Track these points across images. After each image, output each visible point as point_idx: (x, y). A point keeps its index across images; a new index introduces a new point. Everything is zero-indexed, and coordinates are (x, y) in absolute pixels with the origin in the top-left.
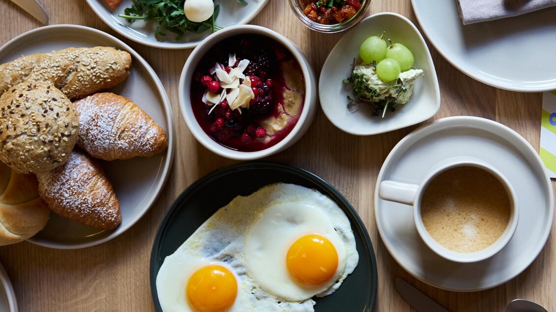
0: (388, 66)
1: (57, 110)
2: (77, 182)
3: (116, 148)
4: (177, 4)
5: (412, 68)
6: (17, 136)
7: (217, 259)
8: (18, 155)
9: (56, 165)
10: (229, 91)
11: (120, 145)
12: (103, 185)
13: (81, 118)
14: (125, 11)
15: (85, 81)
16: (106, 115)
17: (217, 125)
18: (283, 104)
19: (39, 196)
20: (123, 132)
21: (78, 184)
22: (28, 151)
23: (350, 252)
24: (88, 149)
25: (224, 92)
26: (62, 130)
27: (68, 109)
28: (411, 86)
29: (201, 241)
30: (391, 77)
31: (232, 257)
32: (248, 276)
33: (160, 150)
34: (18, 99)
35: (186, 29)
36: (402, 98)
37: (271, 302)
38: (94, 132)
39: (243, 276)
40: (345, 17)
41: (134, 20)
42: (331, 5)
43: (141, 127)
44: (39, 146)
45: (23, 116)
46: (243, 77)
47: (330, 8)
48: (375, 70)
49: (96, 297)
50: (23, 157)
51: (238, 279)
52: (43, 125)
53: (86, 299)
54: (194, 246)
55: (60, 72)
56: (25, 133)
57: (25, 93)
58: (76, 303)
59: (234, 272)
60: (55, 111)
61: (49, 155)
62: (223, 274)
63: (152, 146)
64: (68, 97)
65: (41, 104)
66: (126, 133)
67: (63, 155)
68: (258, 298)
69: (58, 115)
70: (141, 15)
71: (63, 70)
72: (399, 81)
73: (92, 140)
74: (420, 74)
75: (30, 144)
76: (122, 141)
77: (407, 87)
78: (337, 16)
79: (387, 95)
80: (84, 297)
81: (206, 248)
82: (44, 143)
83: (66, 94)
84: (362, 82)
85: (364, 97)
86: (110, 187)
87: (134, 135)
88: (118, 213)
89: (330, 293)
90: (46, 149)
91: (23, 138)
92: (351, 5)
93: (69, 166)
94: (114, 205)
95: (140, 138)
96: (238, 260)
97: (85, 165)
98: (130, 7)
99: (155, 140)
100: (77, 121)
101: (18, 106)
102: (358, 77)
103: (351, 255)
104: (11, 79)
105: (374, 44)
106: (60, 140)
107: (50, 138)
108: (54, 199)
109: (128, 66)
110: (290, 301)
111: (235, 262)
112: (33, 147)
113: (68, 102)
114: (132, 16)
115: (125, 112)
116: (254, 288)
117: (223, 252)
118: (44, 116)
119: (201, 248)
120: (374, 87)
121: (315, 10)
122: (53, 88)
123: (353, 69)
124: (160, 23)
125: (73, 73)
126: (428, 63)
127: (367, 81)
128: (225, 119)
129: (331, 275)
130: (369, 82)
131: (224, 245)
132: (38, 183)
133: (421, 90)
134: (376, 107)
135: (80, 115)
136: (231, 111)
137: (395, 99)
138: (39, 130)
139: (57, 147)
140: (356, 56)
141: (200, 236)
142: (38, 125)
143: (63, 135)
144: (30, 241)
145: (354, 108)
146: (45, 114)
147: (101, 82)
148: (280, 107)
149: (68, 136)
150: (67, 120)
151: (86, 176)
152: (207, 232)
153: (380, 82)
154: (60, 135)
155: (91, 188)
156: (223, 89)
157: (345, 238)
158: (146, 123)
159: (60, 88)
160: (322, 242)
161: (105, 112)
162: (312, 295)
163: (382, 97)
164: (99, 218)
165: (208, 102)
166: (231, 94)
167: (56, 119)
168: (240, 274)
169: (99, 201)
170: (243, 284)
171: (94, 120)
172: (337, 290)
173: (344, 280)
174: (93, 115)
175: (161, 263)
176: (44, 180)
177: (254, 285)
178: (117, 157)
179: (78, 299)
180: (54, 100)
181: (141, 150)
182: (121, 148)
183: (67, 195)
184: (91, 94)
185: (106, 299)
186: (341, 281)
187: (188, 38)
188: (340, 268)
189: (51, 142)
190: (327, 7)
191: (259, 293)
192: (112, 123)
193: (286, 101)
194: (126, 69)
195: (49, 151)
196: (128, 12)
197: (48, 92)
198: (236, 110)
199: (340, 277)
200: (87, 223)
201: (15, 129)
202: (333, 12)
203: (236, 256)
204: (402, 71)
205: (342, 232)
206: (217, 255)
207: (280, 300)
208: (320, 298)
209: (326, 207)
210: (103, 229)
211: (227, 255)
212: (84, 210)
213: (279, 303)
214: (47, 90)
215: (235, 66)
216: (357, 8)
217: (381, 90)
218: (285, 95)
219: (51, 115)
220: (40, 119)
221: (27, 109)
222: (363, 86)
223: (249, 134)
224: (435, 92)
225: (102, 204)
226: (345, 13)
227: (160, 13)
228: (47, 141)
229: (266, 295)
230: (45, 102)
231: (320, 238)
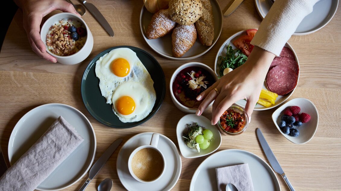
0: (202, 139)
1: (192, 17)
2: (165, 24)
3: (176, 38)
4: (231, 65)
5: (200, 149)
6: (183, 2)
7: (132, 71)
8: (176, 3)
9: (172, 16)
10: (195, 80)
11: (177, 40)
12: (163, 33)
13: (188, 26)
14: (231, 46)
15: (202, 28)
16: (189, 35)
17: (183, 75)
18: (189, 100)
19: (160, 9)
20: (182, 41)
21: (164, 24)
22: (177, 6)
23: (127, 120)
24: (177, 28)
25: (195, 79)
26: (184, 19)
27: (192, 22)
28: (194, 148)
29: (140, 66)
30: (197, 140)
31: (132, 77)
32: (124, 81)
33: (174, 55)
34: (197, 3)
35: (221, 68)
36: (189, 144)
37: (113, 88)
38: (183, 31)
39: (124, 80)
40: (222, 125)
41: (227, 49)
42: (227, 120)
43: (184, 48)
44: (179, 10)
45: (190, 5)
46: (200, 86)
47: (226, 120)
48: (200, 135)
49: (121, 29)
50: (175, 4)
51: (124, 78)
52: (186, 12)
53: (121, 25)
54: (138, 64)
55: (206, 19)
56: (184, 6)
57: (198, 6)
58: (119, 21)
59: (126, 77)
60: (191, 17)
61: (176, 14)
62: (126, 72)
63: (176, 52)
64: (196, 22)
65: (194, 12)
66: (182, 42)
67: (175, 19)
68: (115, 84)
69: (190, 18)
70: (229, 52)
71: (206, 21)
72: (196, 143)
73: (180, 30)
74: (198, 151)
75: (180, 7)
76: (179, 41)
77: (194, 146)
78: (223, 122)
79: (191, 139)
80: (122, 24)
81: (137, 68)
82: (180, 12)
83: (197, 21)
84: (196, 129)
85: (190, 131)
86: (162, 36)
87: (181, 45)
88: (152, 38)
89: (113, 110)
90: (177, 13)
91: (182, 4)
92: (227, 127)
93: (170, 21)
94: (155, 37)
95: (180, 48)
96: (131, 79)
97: (171, 27)
98: (232, 49)
99: (178, 53)
100: (187, 25)
101: (194, 3)
102: (198, 128)
103: (126, 120)
104: (204, 1)
105: (210, 135)
106: (180, 18)
107: (182, 14)
108: (159, 15)
109: (206, 44)
110: (112, 95)
111: (130, 77)
112: (178, 8)
113: (194, 22)
114: (229, 49)
115: (189, 42)
116: (119, 83)
117: (134, 74)
118: (189, 13)
119: (137, 66)
120: (194, 134)
121: (225, 114)
122: (199, 17)
123: (201, 127)
124: (225, 59)
125: (205, 24)
126: (202, 154)
127: (196, 131)
128: (185, 79)
129: (120, 111)
130: (196, 132)
131: (137, 75)
132: (165, 9)
133: (193, 152)
134: (187, 135)
135: (189, 26)
136: (188, 81)
137: (189, 142)
138: (185, 10)
139: (178, 17)
140: (206, 128)
141: (142, 67)
142: (186, 10)
143: (182, 19)
144: (143, 5)
145: (186, 126)
146: (190, 13)
147: (201, 34)
148: (188, 99)
149: (182, 21)
150: (188, 21)
151: (166, 27)
152: (142, 69)
153: (196, 136)
154: (182, 18)
155: (162, 28)
156: (196, 78)
157: (132, 119)
158: (185, 50)
159: (199, 19)
160: (132, 110)
161: (190, 35)
162: (113, 104)
163: (190, 137)
164: (151, 31)
165: (192, 73)
166: (194, 81)
167: (188, 17)
168: (125, 79)
169: (157, 31)
170: (121, 79)
171: (187, 31)
172: (114, 113)
173: (117, 116)
174: (189, 31)
175: (134, 51)
176: (166, 11)
177: (121, 83)
178: (173, 39)
179: (121, 22)
180: (195, 17)
181: (175, 48)
182: (176, 40)
183: (160, 20)
184: (196, 30)
185: (120, 32)
186: (117, 115)
187: (218, 68)
188: (122, 115)
189: (180, 15)
190: (226, 119)
191: (117, 84)
192: (186, 37)
193: (190, 101)
194: (205, 44)
195: (177, 14)
196: (231, 47)
197: (198, 14)
198: (188, 83)
199: (118, 115)
200: (149, 27)
201: (185, 2)
202: (225, 121)
203: (132, 78)
204: (199, 145)
205: (134, 118)
206: (134, 71)
207: (114, 92)
208: (112, 106)
209: (145, 114)
210: (146, 32)
211: (133, 75)
212: (154, 26)
213: (113, 91)
214: (199, 14)
215: (205, 83)
216: (225, 129)
217: (193, 136)
218: (193, 101)
219: (190, 15)
220: (189, 11)
221: (193, 7)
222: (195, 130)
223: (179, 87)
224: (191, 156)
225: (156, 32)
226: (224, 125)
227: (229, 59)
228: (180, 13)
229: (116, 87)
230: (195, 13)
231: (134, 109)
